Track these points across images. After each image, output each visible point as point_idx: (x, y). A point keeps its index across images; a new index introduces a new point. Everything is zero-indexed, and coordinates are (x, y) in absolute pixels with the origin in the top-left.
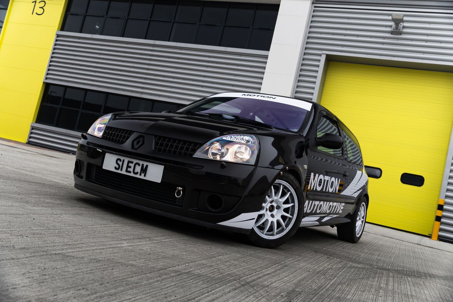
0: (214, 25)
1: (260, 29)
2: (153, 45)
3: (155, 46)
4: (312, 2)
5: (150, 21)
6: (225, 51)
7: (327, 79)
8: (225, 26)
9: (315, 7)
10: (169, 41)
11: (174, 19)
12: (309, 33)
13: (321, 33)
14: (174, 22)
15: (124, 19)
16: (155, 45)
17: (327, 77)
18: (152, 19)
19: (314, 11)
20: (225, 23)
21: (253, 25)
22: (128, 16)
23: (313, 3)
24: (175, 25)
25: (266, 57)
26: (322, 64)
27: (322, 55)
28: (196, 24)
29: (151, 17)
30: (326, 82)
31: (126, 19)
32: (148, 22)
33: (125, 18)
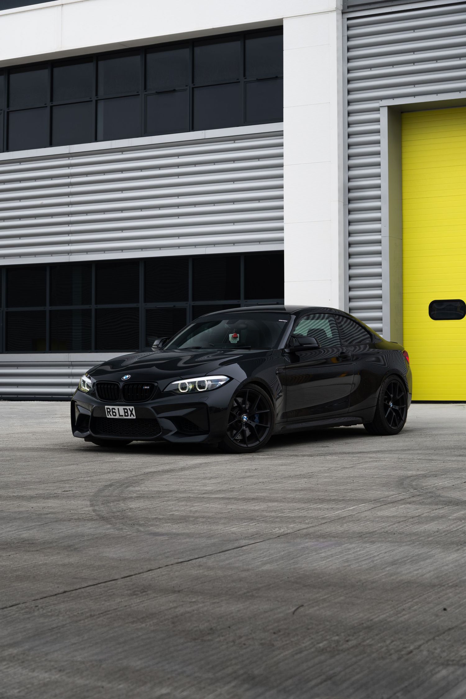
0: (174, 91)
1: (258, 80)
2: (69, 155)
3: (72, 157)
4: (341, 12)
5: (51, 107)
6: (204, 138)
7: (404, 150)
8: (193, 88)
9: (349, 19)
10: (96, 140)
11: (97, 95)
12: (349, 71)
13: (371, 67)
14: (97, 101)
15: (2, 114)
16: (72, 155)
17: (404, 144)
18: (54, 103)
19: (349, 28)
20: (193, 82)
21: (244, 75)
22: (8, 106)
23: (343, 13)
24: (101, 105)
25: (280, 134)
26: (384, 125)
27: (381, 109)
28: (139, 95)
29: (52, 100)
30: (405, 156)
31: (6, 113)
32: (48, 110)
33: (3, 112)
